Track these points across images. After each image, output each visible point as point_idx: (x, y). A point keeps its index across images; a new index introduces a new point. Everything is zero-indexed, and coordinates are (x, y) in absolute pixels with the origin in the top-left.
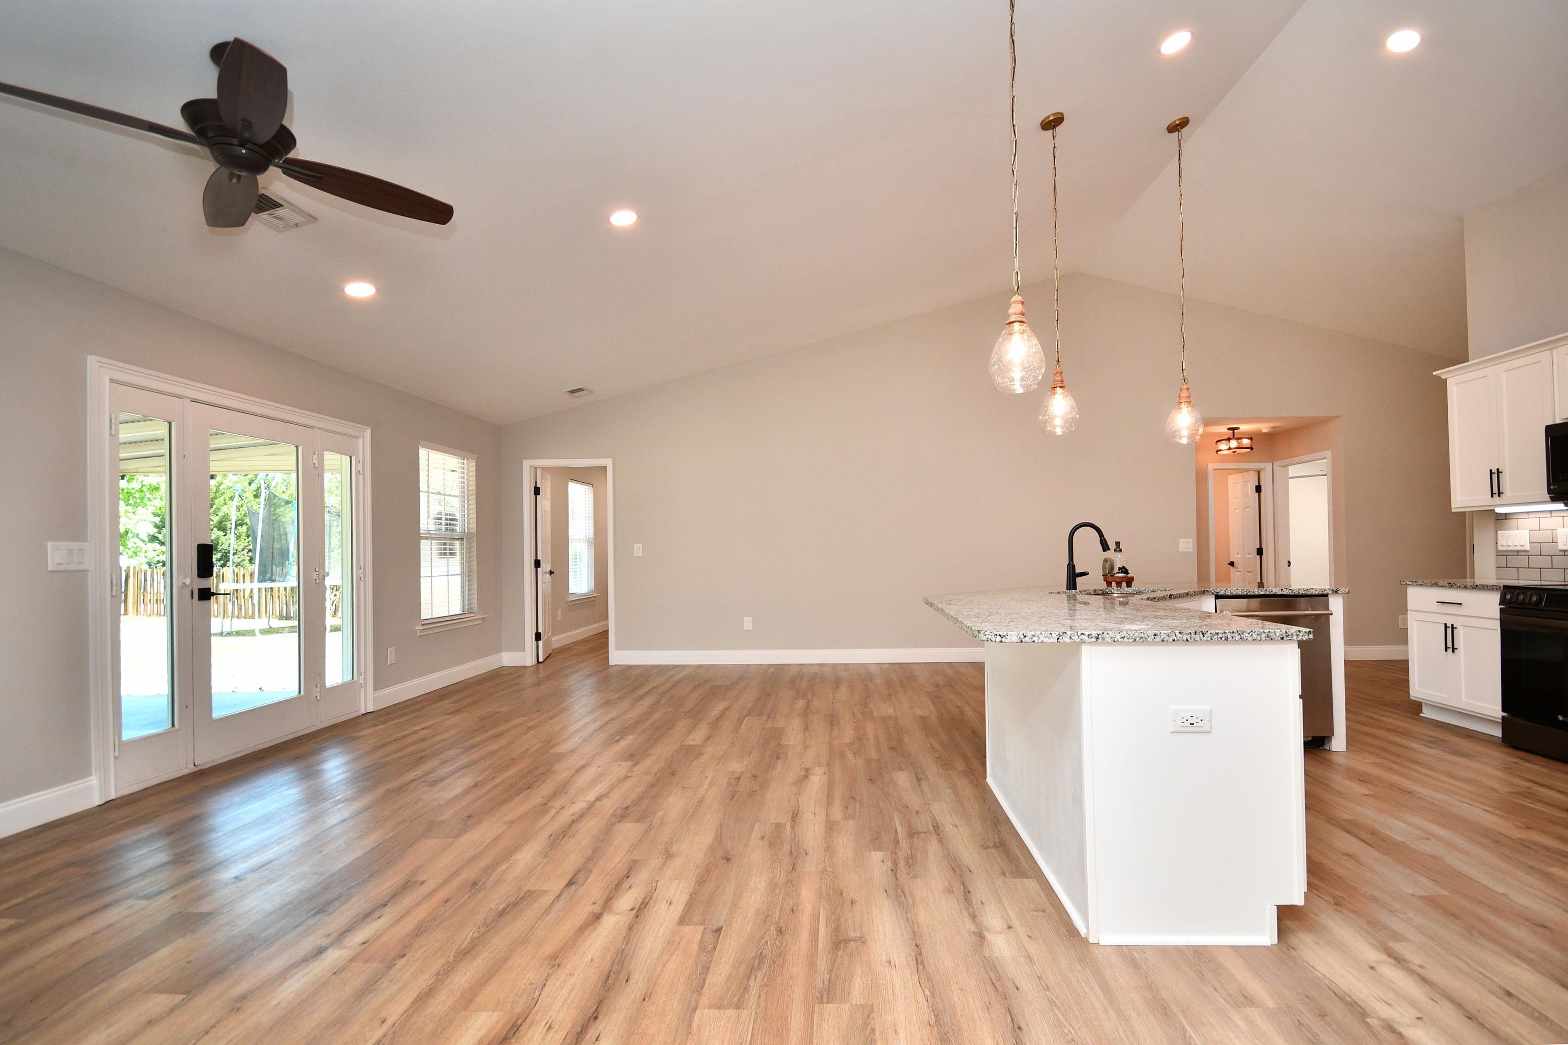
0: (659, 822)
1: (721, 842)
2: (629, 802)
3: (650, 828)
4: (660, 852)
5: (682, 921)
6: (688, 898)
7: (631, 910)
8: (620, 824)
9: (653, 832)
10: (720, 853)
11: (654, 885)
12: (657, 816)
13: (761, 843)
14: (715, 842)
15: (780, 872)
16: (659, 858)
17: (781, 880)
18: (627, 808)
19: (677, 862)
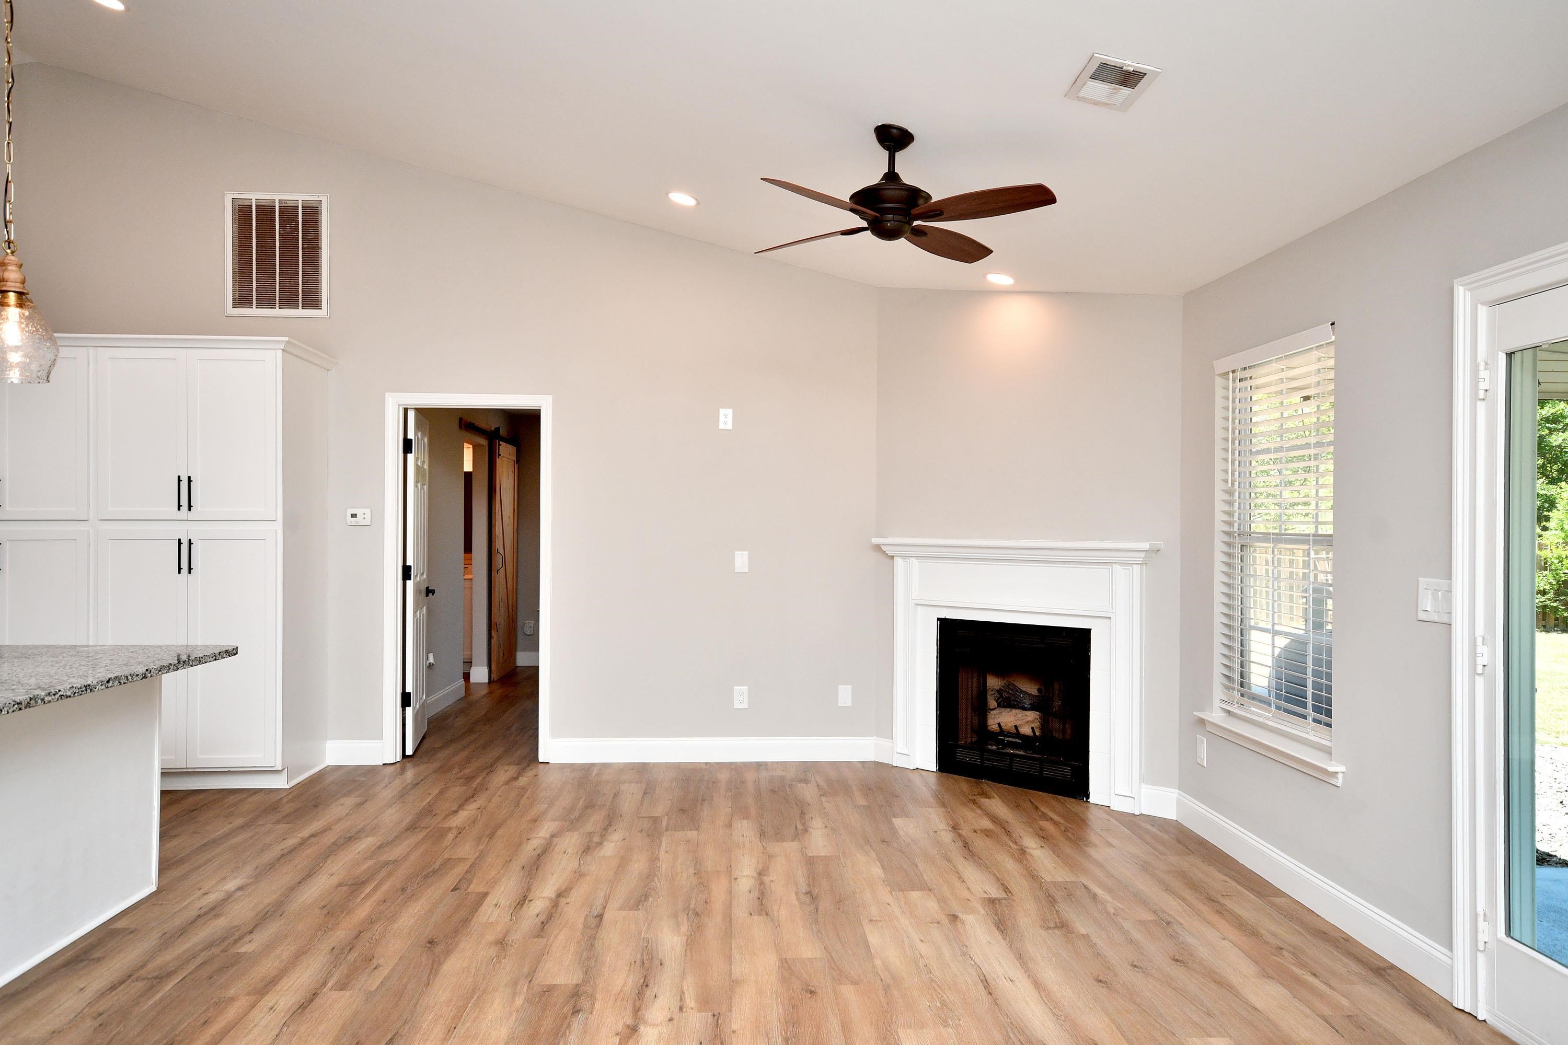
0: (519, 987)
1: (434, 961)
2: (577, 1023)
3: (531, 976)
4: (512, 946)
5: (485, 895)
6: (479, 910)
7: (532, 900)
8: (575, 982)
9: (525, 970)
10: (438, 949)
11: (514, 918)
12: (523, 997)
13: (381, 961)
14: (442, 960)
15: (377, 930)
16: (513, 941)
17: (382, 923)
18: (576, 1012)
19: (491, 937)
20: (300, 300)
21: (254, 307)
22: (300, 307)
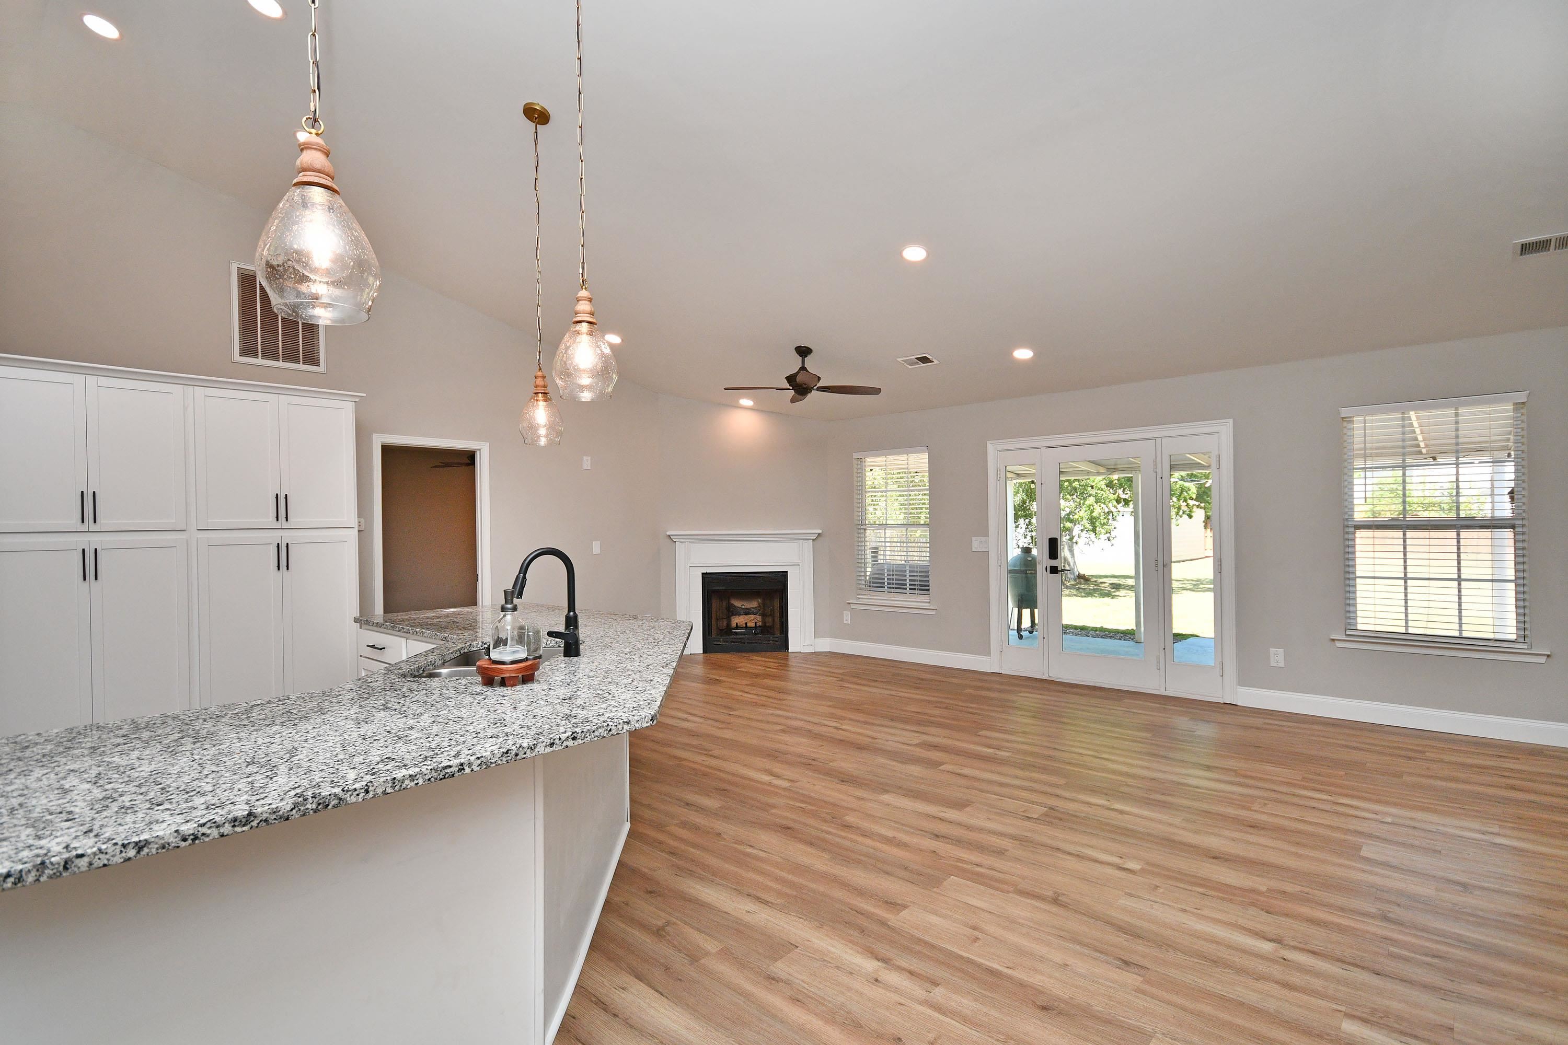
20: (301, 357)
21: (260, 358)
22: (301, 363)
